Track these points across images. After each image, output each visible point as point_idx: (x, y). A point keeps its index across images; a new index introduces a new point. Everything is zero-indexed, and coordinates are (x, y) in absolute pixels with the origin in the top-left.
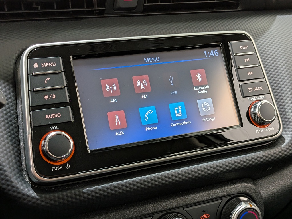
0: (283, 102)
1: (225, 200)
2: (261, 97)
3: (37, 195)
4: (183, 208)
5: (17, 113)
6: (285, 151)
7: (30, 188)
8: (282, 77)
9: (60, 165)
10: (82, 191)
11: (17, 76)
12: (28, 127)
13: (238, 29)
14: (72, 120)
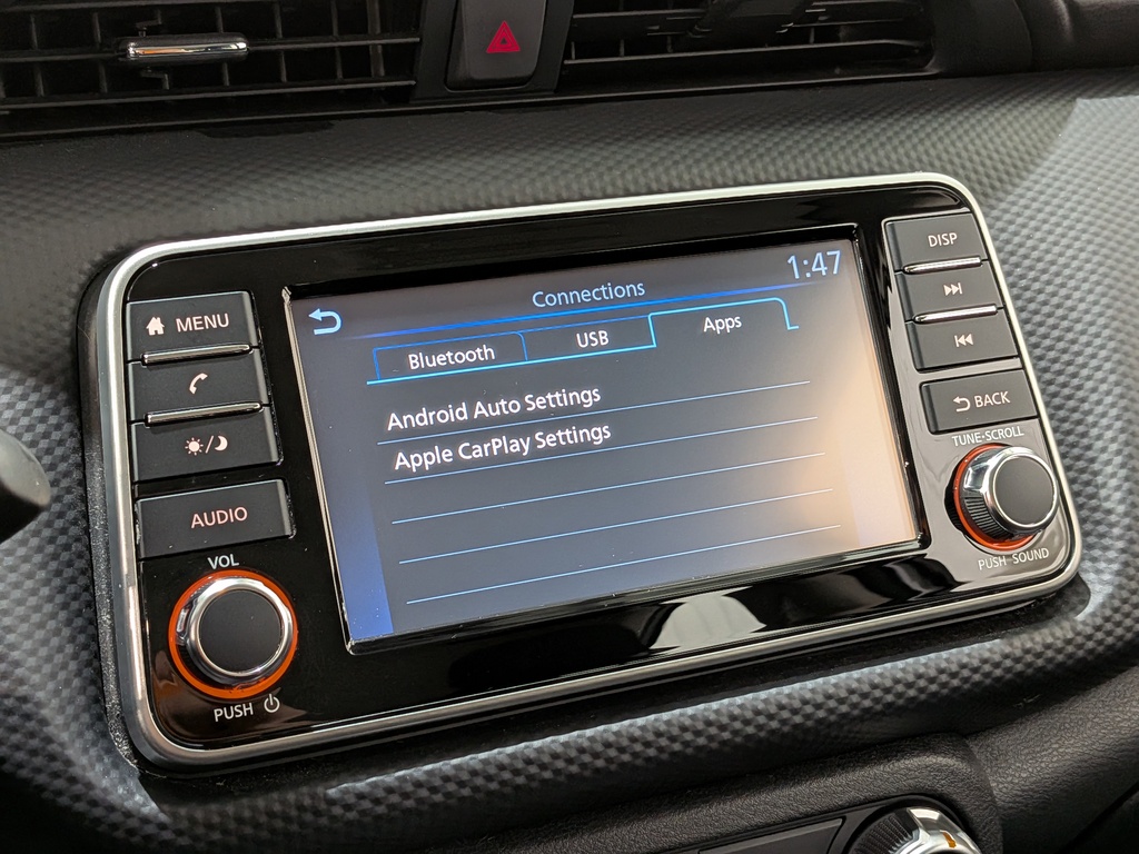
0: (1089, 448)
1: (857, 817)
2: (1001, 433)
3: (162, 811)
4: (697, 851)
5: (84, 499)
6: (1089, 637)
7: (134, 783)
8: (1089, 351)
9: (245, 701)
10: (325, 795)
11: (86, 356)
12: (128, 560)
13: (917, 165)
14: (288, 532)
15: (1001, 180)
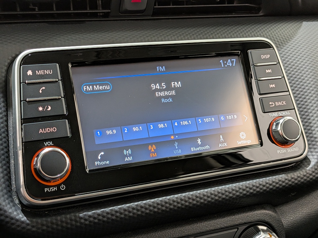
0: (309, 119)
1: (242, 228)
2: (284, 113)
3: (28, 220)
4: (193, 237)
5: (7, 126)
6: (311, 175)
7: (19, 211)
8: (309, 91)
9: (55, 186)
10: (79, 216)
11: (9, 83)
12: (19, 142)
13: (259, 36)
14: (69, 135)
15: (282, 43)
